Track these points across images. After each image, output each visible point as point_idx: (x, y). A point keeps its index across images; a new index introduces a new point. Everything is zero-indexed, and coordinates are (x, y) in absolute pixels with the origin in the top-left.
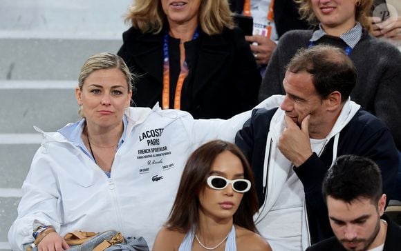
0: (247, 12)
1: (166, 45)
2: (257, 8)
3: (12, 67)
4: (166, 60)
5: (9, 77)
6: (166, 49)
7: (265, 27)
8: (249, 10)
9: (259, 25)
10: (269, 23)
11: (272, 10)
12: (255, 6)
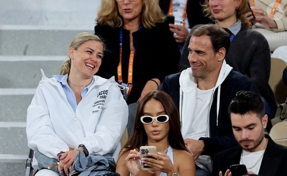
0: (170, 14)
1: (121, 35)
2: (176, 11)
3: (27, 47)
4: (121, 44)
5: (25, 53)
6: (121, 37)
7: (181, 22)
8: (172, 12)
9: (178, 22)
10: (184, 20)
11: (185, 12)
12: (176, 9)
